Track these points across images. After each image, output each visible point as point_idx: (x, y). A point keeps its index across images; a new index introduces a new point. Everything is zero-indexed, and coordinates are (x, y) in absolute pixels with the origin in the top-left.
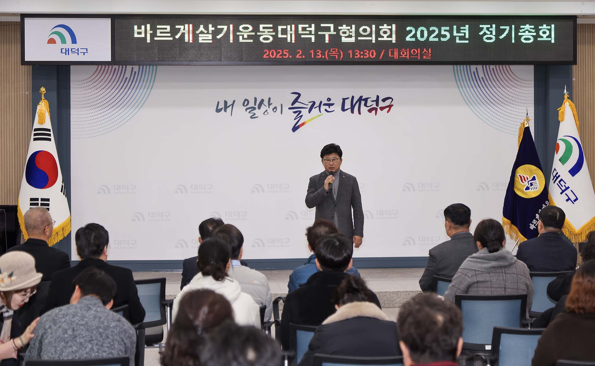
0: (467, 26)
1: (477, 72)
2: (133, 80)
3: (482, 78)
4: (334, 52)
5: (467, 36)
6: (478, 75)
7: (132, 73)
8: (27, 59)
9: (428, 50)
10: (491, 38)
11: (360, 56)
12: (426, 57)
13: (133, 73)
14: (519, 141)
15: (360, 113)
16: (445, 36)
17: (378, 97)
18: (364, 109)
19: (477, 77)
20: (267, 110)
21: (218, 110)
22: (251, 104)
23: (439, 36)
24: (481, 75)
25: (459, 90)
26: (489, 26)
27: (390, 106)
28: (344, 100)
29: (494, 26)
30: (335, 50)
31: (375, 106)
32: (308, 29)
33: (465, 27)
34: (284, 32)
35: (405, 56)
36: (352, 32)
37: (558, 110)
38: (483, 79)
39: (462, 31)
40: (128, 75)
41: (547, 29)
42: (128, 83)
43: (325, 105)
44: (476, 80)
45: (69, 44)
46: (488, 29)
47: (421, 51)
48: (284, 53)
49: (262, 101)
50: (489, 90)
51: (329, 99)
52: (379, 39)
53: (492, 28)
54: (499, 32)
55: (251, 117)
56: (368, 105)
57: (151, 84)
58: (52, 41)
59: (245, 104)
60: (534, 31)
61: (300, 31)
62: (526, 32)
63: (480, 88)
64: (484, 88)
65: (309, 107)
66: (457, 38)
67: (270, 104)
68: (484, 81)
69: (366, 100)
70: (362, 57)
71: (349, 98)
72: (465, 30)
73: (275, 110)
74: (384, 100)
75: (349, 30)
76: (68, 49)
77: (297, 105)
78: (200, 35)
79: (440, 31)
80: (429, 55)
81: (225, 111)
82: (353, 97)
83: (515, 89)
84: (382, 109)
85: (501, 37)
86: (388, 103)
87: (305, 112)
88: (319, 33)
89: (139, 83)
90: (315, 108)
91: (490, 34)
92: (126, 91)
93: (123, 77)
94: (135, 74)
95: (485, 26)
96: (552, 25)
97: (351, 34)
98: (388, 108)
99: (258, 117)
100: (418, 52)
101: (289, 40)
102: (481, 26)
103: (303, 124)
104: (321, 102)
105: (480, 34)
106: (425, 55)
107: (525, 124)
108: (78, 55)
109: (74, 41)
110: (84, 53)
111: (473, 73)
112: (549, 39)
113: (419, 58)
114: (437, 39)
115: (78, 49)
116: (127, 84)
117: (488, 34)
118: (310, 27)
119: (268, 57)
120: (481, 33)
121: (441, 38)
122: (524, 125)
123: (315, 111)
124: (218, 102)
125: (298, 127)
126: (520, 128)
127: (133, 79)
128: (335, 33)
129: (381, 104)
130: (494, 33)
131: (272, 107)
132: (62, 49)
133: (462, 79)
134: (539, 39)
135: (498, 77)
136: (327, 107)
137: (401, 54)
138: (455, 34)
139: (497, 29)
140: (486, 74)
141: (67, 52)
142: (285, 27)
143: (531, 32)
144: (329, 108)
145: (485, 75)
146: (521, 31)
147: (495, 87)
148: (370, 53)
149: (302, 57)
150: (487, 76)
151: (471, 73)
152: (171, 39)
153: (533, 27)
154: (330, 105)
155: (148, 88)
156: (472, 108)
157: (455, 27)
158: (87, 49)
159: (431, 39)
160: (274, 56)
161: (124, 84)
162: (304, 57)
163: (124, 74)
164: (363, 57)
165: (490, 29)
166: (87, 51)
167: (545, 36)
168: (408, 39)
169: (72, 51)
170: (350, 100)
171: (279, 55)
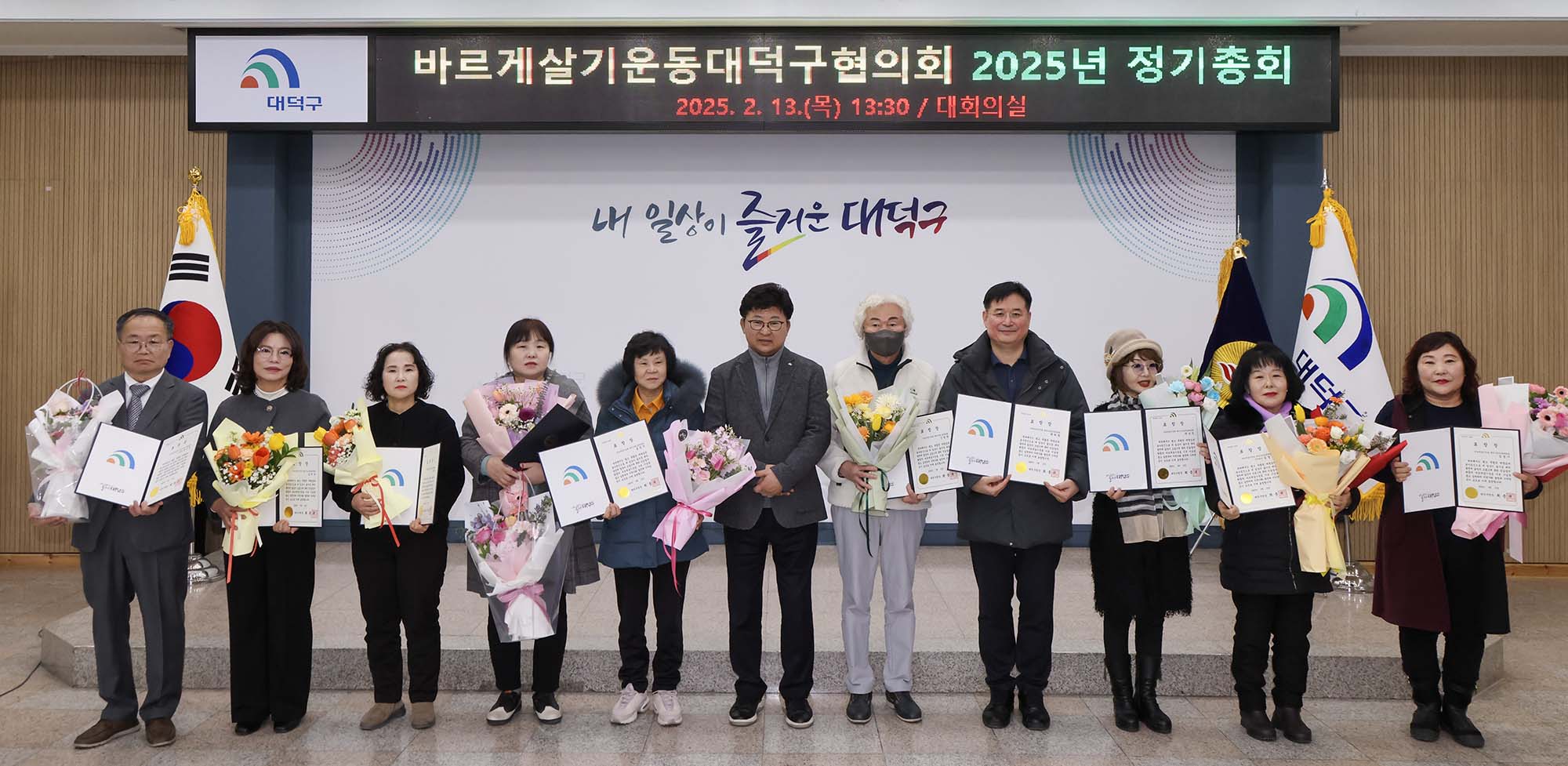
0: (1102, 50)
1: (1118, 152)
2: (433, 168)
3: (1129, 164)
4: (823, 103)
5: (1102, 71)
6: (1120, 158)
7: (430, 154)
8: (200, 118)
9: (1019, 99)
10: (1152, 75)
11: (877, 112)
12: (1015, 114)
13: (434, 153)
14: (1220, 288)
15: (879, 233)
16: (1055, 70)
17: (916, 201)
18: (887, 225)
19: (1118, 163)
20: (694, 226)
21: (598, 227)
22: (663, 215)
23: (1043, 69)
24: (1127, 157)
25: (1082, 187)
26: (1149, 49)
27: (940, 220)
28: (848, 206)
29: (1159, 48)
30: (825, 99)
31: (909, 219)
32: (768, 56)
33: (1098, 50)
34: (720, 62)
35: (970, 111)
36: (859, 62)
37: (1308, 222)
38: (1130, 167)
39: (1090, 60)
40: (423, 157)
41: (1274, 55)
42: (424, 172)
43: (809, 216)
44: (1117, 169)
45: (284, 89)
46: (1146, 55)
47: (1004, 103)
48: (720, 104)
49: (685, 208)
50: (1142, 188)
51: (817, 206)
52: (917, 76)
53: (1156, 53)
54: (1171, 61)
55: (663, 241)
56: (895, 217)
57: (468, 173)
58: (249, 83)
59: (652, 215)
60: (1245, 59)
61: (752, 62)
62: (1229, 61)
63: (1124, 184)
64: (1132, 185)
65: (777, 220)
66: (1082, 75)
67: (699, 215)
68: (1132, 170)
69: (892, 207)
70: (880, 113)
71: (857, 203)
72: (1098, 57)
73: (709, 227)
74: (928, 208)
75: (853, 57)
76: (283, 98)
77: (753, 216)
78: (547, 70)
79: (1044, 59)
80: (1021, 110)
81: (612, 228)
82: (865, 202)
83: (1197, 187)
84: (924, 225)
85: (1174, 73)
86: (936, 212)
87: (768, 230)
88: (793, 64)
89: (445, 173)
90: (789, 223)
91: (1151, 66)
92: (419, 187)
93: (414, 161)
94: (437, 155)
95: (1140, 50)
96: (1285, 47)
97: (857, 66)
98: (937, 224)
99: (675, 240)
100: (997, 102)
101: (729, 80)
102: (1132, 49)
103: (765, 254)
104: (802, 211)
105: (1129, 65)
106: (1012, 110)
107: (1235, 251)
108: (302, 109)
109: (294, 82)
110: (314, 106)
111: (1109, 155)
112: (1280, 77)
113: (1000, 116)
114: (1038, 77)
115: (302, 97)
116: (422, 175)
117: (1146, 66)
118: (773, 51)
119: (686, 113)
120: (1132, 65)
121: (1047, 74)
122: (1233, 255)
123: (790, 228)
124: (599, 210)
125: (756, 261)
126: (1224, 263)
127: (434, 164)
128: (824, 64)
129: (923, 216)
130: (1160, 64)
131: (703, 220)
132: (269, 98)
133: (1088, 166)
134: (1256, 77)
135: (1160, 161)
136: (813, 222)
137: (963, 107)
138: (1076, 65)
139: (1167, 54)
140: (1137, 156)
141: (280, 104)
142: (721, 52)
143: (1240, 62)
144: (818, 222)
145: (1134, 159)
146: (1218, 59)
147: (1155, 183)
148: (899, 104)
149: (756, 113)
150: (1138, 159)
151: (1105, 154)
152: (490, 77)
153: (1244, 51)
154: (819, 217)
155: (462, 183)
156: (1107, 224)
157: (1076, 52)
158: (319, 98)
159: (1026, 76)
160: (699, 112)
161: (415, 175)
162: (759, 113)
163: (416, 155)
164: (883, 113)
165: (1152, 56)
166: (320, 102)
167: (1269, 69)
168: (977, 76)
169: (289, 102)
170: (859, 206)
171: (709, 108)
